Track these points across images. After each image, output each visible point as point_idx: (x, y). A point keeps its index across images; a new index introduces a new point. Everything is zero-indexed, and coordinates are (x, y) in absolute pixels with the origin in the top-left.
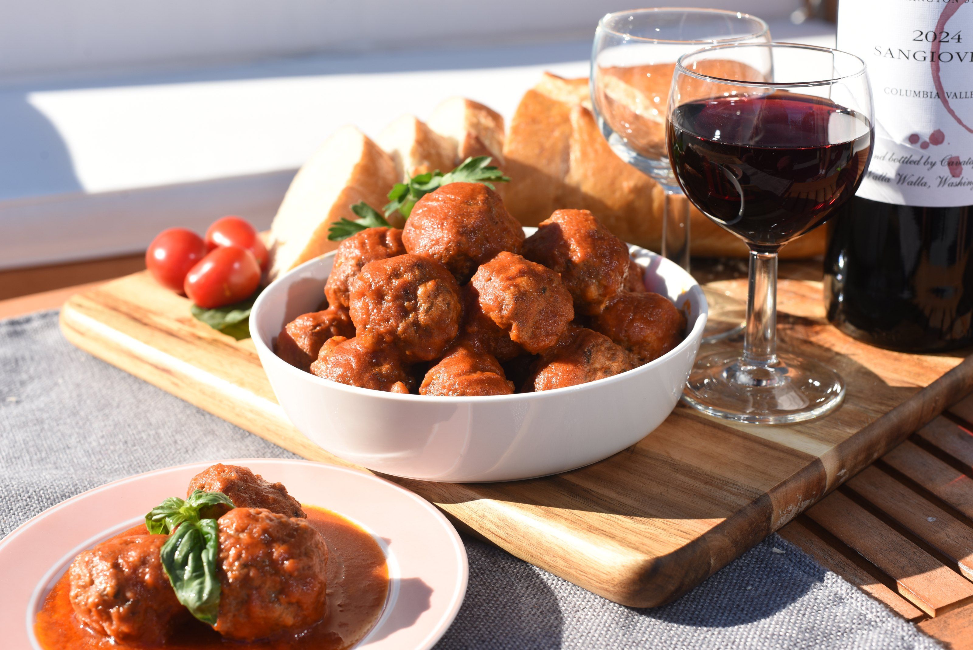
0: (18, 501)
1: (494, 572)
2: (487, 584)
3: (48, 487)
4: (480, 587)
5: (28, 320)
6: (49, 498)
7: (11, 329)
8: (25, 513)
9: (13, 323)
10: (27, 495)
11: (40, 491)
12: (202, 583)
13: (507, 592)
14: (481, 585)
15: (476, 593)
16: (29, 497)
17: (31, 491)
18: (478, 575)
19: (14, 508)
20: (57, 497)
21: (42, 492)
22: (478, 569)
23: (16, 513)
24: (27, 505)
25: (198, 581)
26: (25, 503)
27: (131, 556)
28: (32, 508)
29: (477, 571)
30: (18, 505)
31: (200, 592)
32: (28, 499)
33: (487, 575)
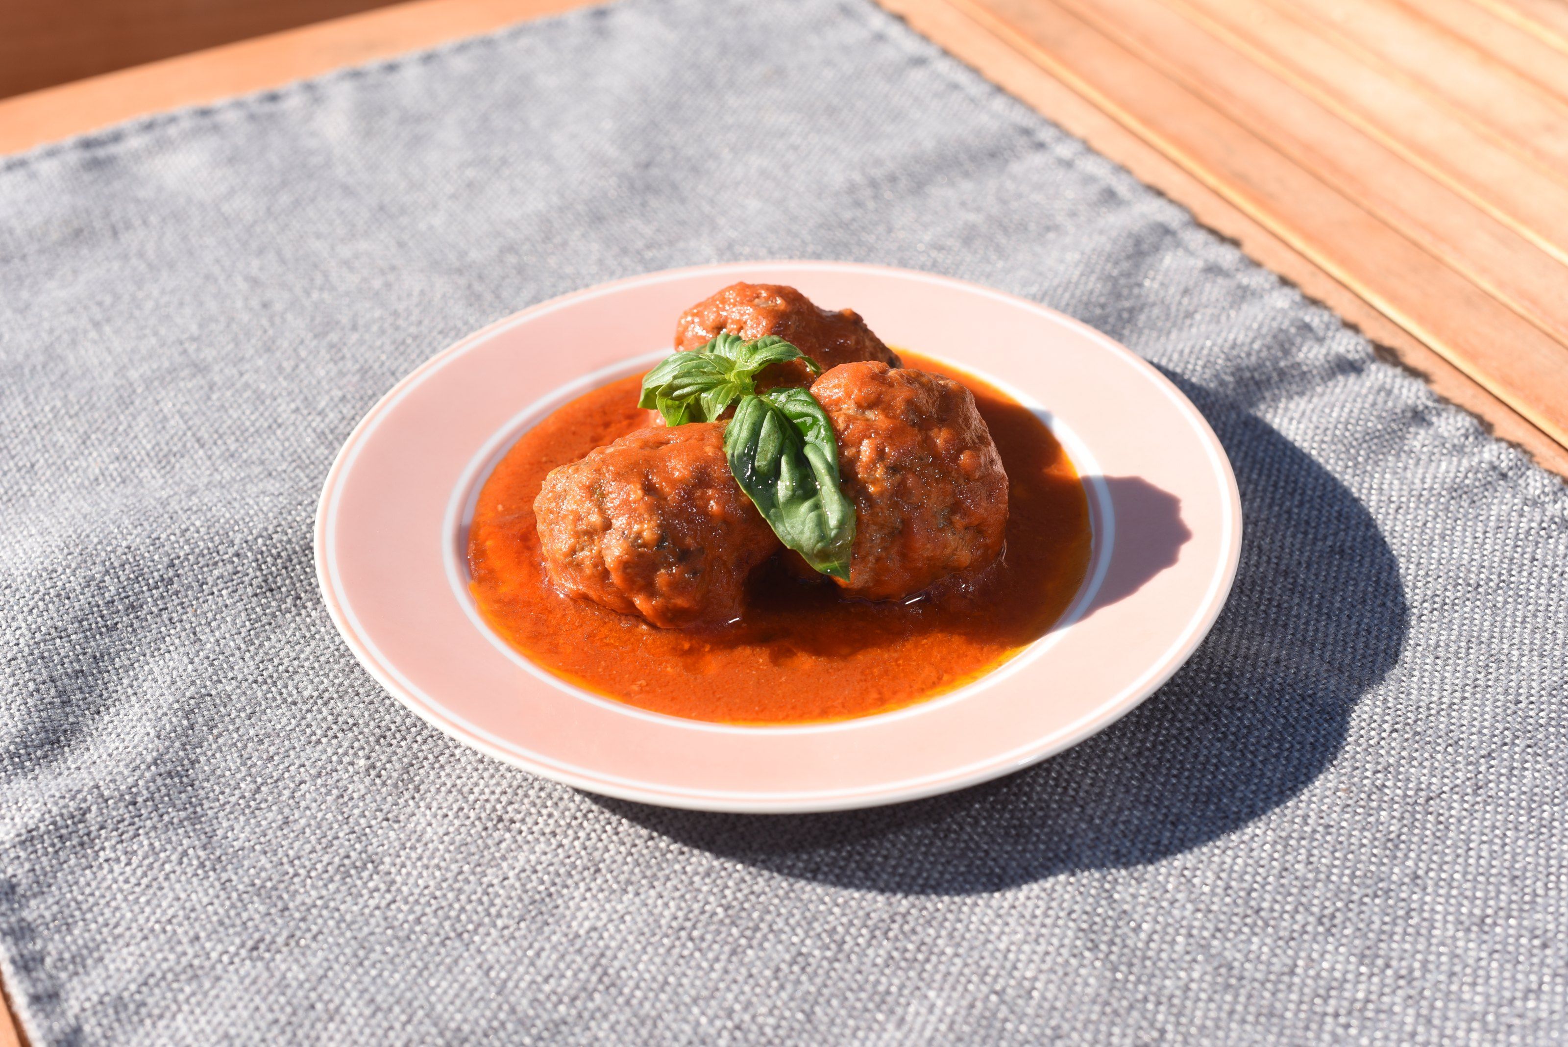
0: (216, 564)
1: (1239, 709)
2: (1232, 738)
3: (271, 529)
4: (1218, 745)
5: (117, 137)
6: (279, 555)
7: (88, 155)
8: (235, 591)
9: (87, 144)
10: (231, 551)
11: (256, 539)
12: (817, 507)
13: (1276, 756)
14: (1219, 740)
15: (1214, 761)
16: (237, 555)
17: (237, 542)
18: (1207, 719)
19: (210, 580)
20: (295, 552)
21: (260, 541)
22: (1206, 705)
23: (215, 590)
24: (237, 573)
25: (806, 506)
26: (230, 567)
27: (674, 468)
28: (246, 579)
29: (1204, 709)
30: (216, 573)
31: (821, 522)
32: (235, 559)
33: (1226, 717)
